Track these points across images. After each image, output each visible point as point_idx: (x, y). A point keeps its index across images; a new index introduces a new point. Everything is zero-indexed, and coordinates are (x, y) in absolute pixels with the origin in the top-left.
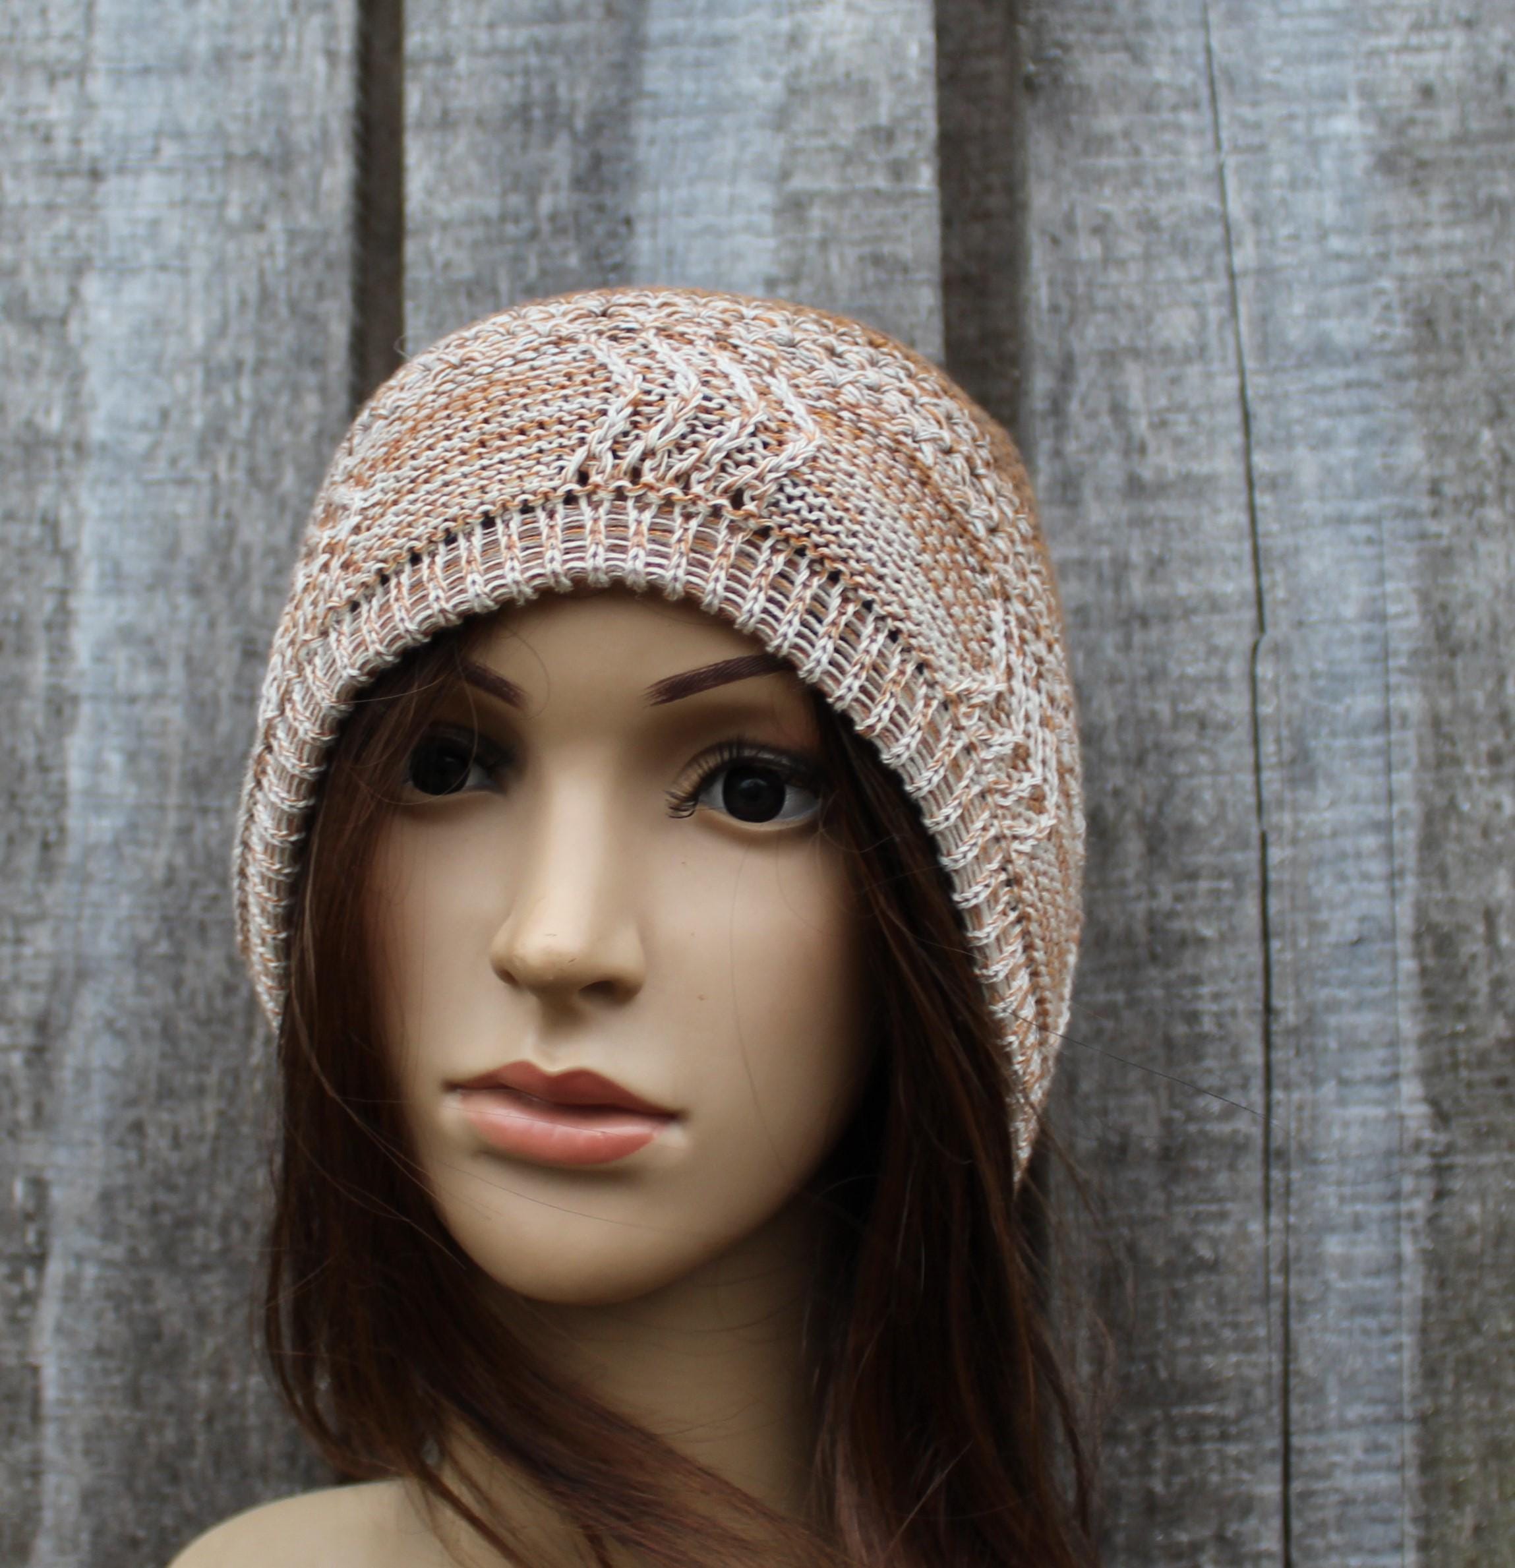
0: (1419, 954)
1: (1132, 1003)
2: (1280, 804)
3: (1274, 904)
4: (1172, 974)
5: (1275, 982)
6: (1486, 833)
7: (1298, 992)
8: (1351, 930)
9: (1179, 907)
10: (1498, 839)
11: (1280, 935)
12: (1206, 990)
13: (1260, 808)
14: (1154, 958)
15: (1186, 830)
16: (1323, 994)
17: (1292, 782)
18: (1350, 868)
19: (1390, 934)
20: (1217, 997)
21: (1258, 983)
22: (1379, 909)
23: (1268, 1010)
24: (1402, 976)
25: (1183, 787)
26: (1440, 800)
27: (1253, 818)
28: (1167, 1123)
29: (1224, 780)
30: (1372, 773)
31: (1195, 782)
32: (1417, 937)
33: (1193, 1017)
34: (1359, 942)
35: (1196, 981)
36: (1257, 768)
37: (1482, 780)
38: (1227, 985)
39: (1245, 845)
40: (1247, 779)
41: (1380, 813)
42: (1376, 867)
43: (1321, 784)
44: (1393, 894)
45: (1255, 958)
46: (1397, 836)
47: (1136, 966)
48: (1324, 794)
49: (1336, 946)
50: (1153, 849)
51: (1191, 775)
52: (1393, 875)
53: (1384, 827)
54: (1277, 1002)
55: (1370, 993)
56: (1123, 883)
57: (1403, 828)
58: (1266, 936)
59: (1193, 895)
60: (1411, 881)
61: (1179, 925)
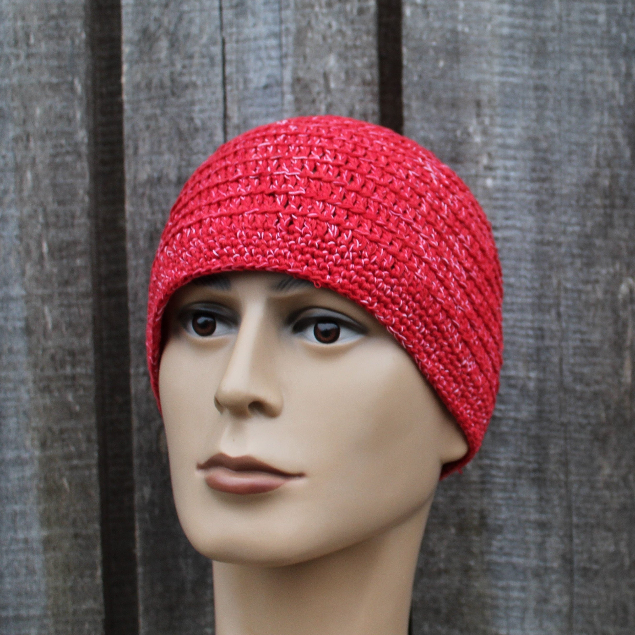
0: (293, 92)
1: (164, 113)
2: (231, 25)
3: (228, 69)
4: (182, 100)
5: (229, 104)
6: (324, 38)
7: (239, 109)
8: (264, 81)
9: (185, 71)
10: (329, 41)
11: (231, 83)
12: (197, 108)
13: (221, 27)
14: (173, 94)
15: (187, 36)
16: (251, 110)
17: (237, 15)
18: (263, 54)
19: (280, 83)
20: (202, 111)
21: (221, 105)
22: (276, 72)
23: (225, 117)
24: (286, 102)
25: (186, 18)
26: (304, 23)
27: (218, 31)
28: (179, 168)
29: (205, 14)
30: (273, 11)
31: (192, 15)
32: (293, 85)
33: (191, 120)
34: (266, 87)
35: (193, 103)
36: (221, 9)
37: (323, 14)
38: (206, 106)
39: (214, 43)
40: (216, 13)
41: (276, 29)
42: (274, 53)
43: (250, 16)
44: (282, 66)
45: (219, 95)
46: (284, 40)
47: (165, 97)
48: (251, 20)
49: (257, 89)
50: (172, 45)
51: (190, 12)
52: (283, 57)
53: (278, 35)
54: (230, 113)
55: (272, 110)
56: (159, 60)
57: (287, 35)
58: (224, 84)
59: (191, 66)
60: (290, 60)
61: (185, 79)
